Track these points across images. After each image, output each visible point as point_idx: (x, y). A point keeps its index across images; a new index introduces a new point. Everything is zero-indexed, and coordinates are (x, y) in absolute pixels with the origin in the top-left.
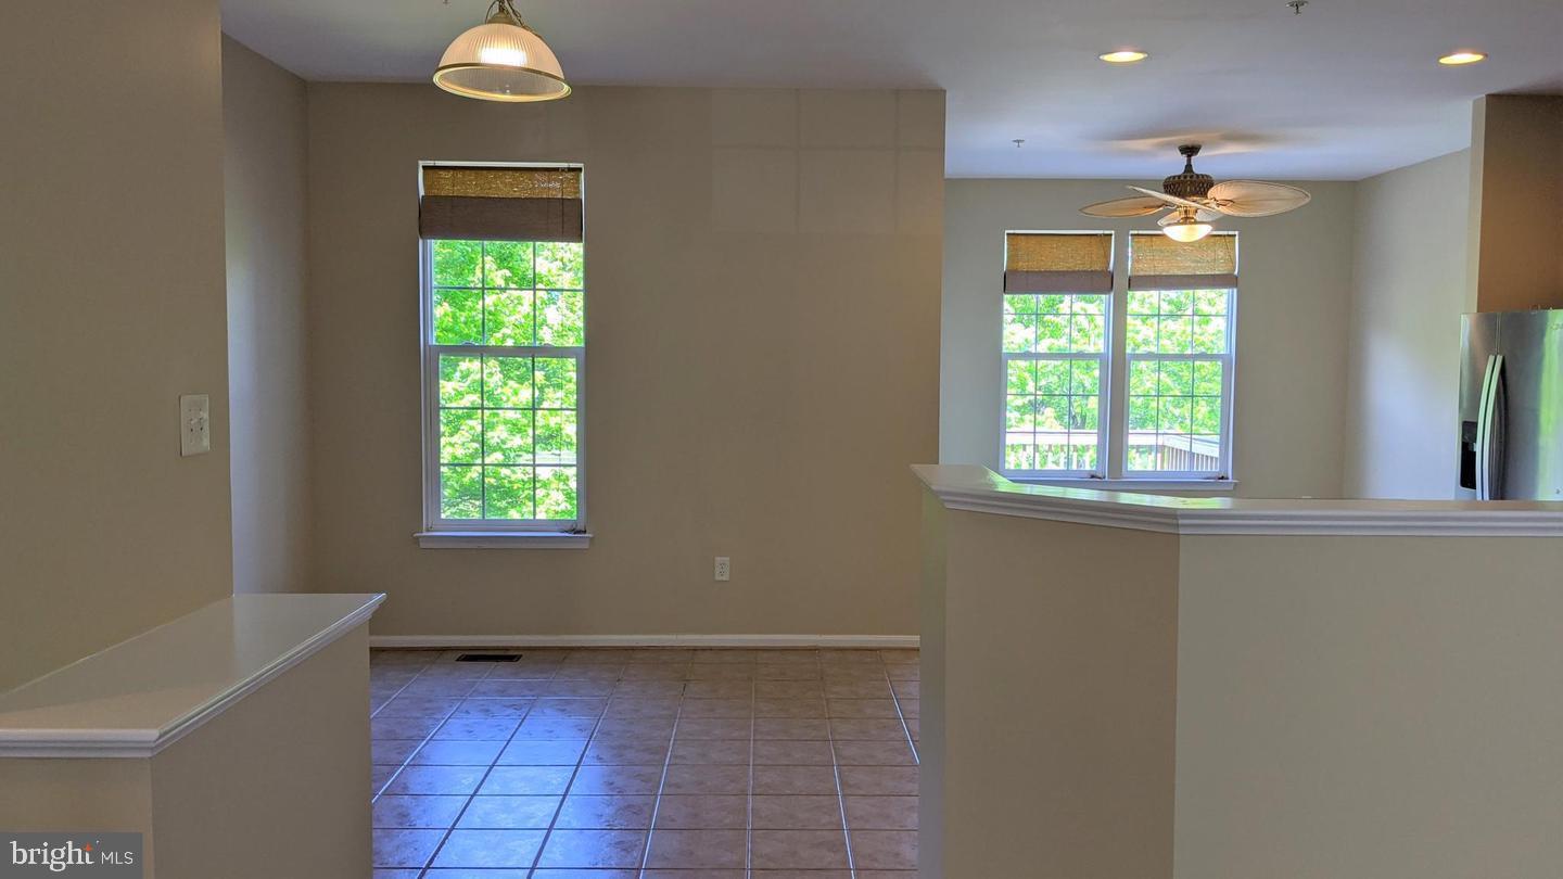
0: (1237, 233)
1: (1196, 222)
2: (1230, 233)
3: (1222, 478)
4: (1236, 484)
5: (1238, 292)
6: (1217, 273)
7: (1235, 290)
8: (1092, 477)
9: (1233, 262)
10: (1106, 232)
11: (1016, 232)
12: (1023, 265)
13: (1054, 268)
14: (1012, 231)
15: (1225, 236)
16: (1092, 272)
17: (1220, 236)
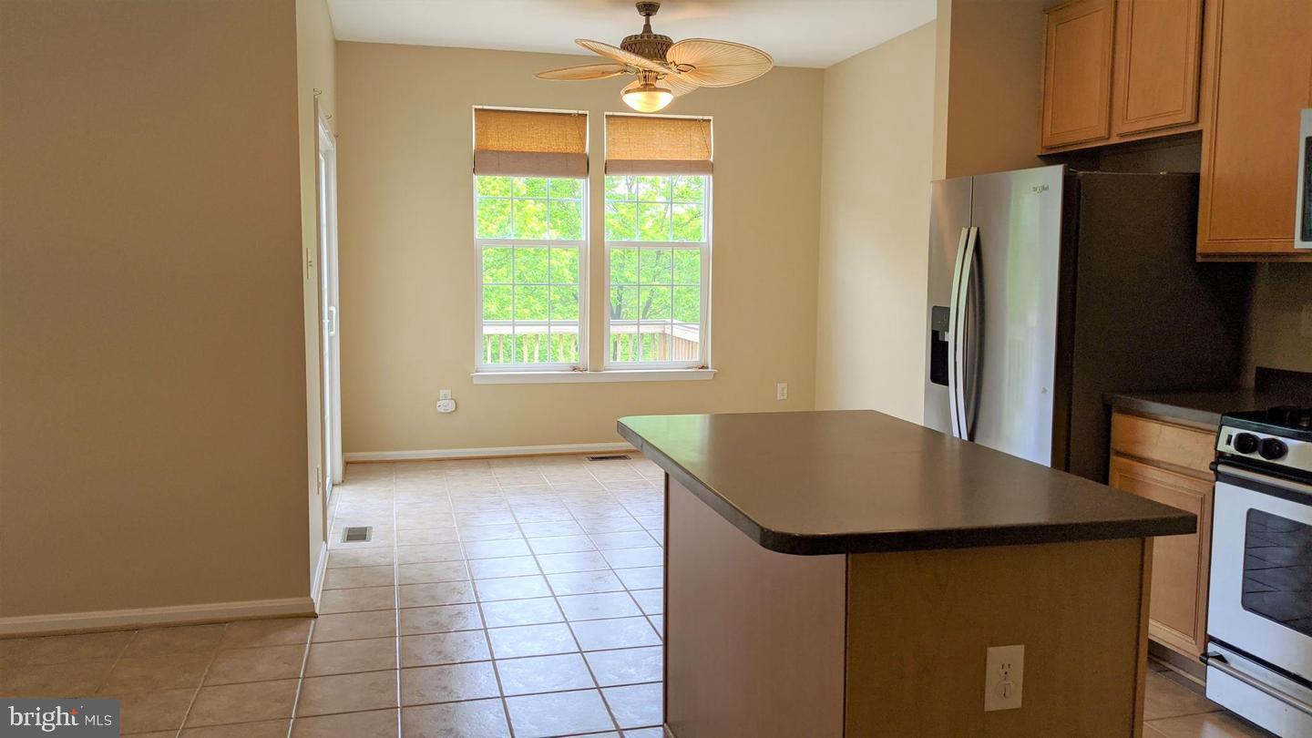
0: (711, 118)
1: (656, 89)
2: (706, 118)
3: (703, 367)
4: (715, 374)
5: (713, 178)
6: (694, 159)
7: (711, 177)
8: (574, 370)
9: (708, 147)
10: (580, 112)
11: (485, 107)
12: (493, 144)
13: (527, 149)
14: (480, 107)
15: (699, 120)
16: (567, 154)
17: (696, 120)
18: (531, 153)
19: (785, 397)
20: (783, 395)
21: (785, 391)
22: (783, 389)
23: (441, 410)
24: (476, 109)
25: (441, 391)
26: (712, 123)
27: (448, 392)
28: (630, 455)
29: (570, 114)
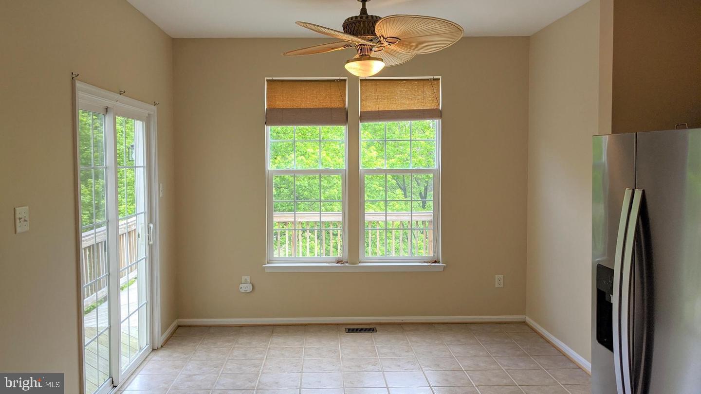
0: (440, 77)
2: (433, 77)
3: (435, 262)
4: (444, 267)
5: (442, 122)
6: (427, 108)
7: (440, 121)
8: (337, 263)
9: (438, 99)
10: (342, 78)
11: (274, 78)
12: (280, 104)
13: (303, 106)
14: (271, 78)
15: (431, 80)
16: (331, 109)
17: (428, 79)
18: (306, 109)
19: (502, 286)
20: (500, 284)
21: (502, 281)
22: (499, 279)
23: (242, 290)
24: (267, 80)
25: (243, 277)
26: (440, 80)
27: (248, 278)
28: (378, 328)
29: (334, 80)
